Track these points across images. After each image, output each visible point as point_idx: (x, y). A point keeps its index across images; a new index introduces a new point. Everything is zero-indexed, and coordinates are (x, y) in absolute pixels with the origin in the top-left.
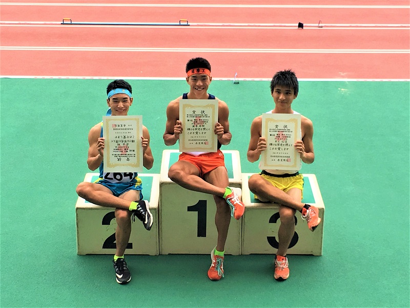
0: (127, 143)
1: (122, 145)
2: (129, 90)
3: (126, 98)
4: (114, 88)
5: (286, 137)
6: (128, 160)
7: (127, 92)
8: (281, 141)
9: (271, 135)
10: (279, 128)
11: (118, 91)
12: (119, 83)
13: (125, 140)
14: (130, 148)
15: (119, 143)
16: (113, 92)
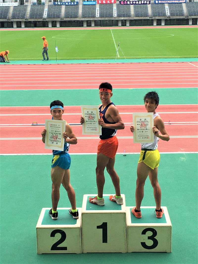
0: (57, 134)
1: (54, 135)
2: (61, 106)
3: (60, 110)
4: (54, 105)
5: (146, 125)
6: (57, 143)
7: (61, 107)
8: (143, 127)
9: (138, 124)
10: (142, 120)
11: (56, 107)
12: (56, 103)
13: (56, 133)
14: (58, 138)
15: (53, 134)
16: (53, 107)
